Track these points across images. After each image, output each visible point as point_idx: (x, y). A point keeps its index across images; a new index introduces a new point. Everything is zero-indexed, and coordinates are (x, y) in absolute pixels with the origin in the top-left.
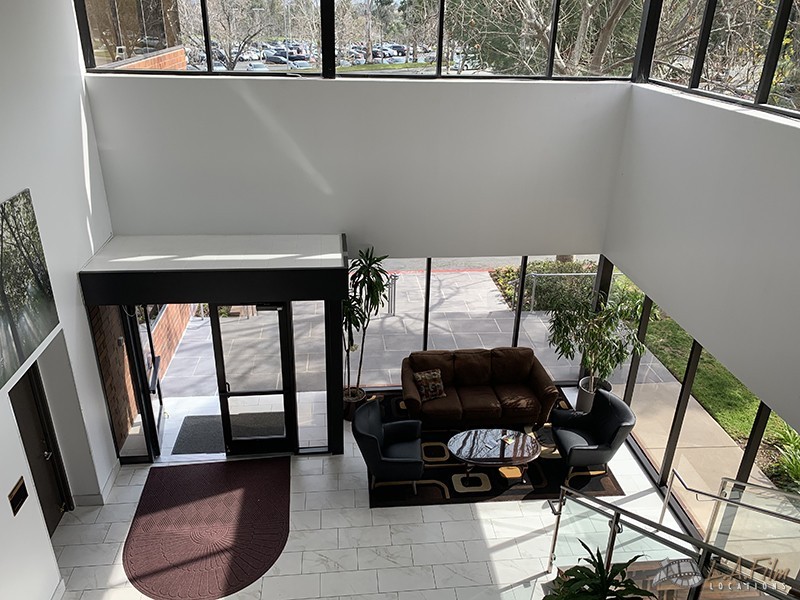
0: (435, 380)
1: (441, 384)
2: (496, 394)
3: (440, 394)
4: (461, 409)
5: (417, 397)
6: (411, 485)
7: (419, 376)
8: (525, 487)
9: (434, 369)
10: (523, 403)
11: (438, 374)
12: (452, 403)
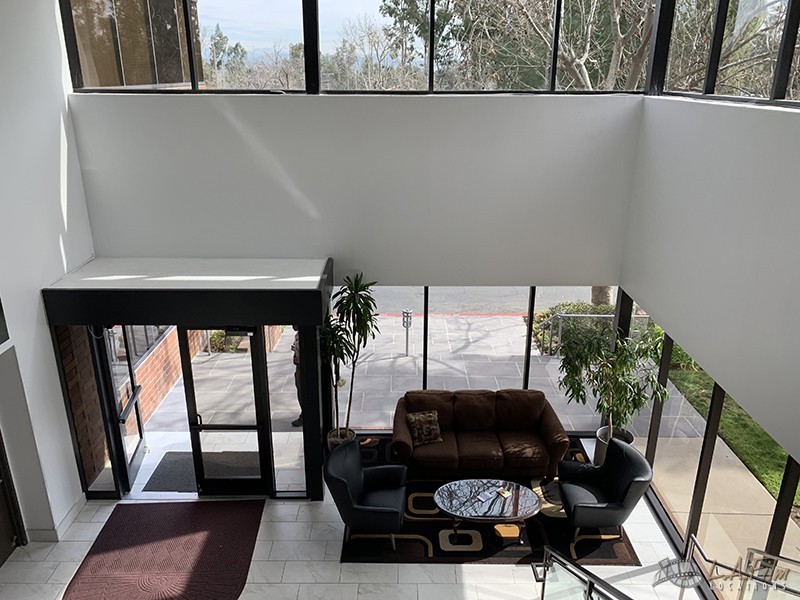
0: (430, 422)
1: (437, 428)
2: (500, 441)
3: (435, 439)
4: (457, 456)
5: (409, 441)
6: (389, 540)
7: (413, 417)
8: (522, 549)
9: (430, 410)
10: (529, 452)
11: (434, 415)
12: (448, 448)
